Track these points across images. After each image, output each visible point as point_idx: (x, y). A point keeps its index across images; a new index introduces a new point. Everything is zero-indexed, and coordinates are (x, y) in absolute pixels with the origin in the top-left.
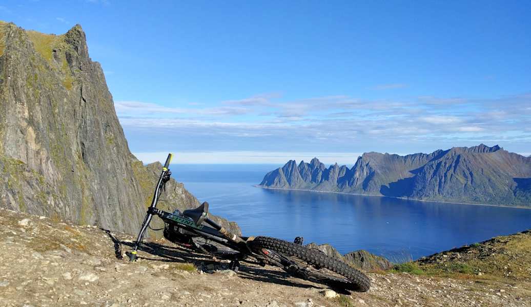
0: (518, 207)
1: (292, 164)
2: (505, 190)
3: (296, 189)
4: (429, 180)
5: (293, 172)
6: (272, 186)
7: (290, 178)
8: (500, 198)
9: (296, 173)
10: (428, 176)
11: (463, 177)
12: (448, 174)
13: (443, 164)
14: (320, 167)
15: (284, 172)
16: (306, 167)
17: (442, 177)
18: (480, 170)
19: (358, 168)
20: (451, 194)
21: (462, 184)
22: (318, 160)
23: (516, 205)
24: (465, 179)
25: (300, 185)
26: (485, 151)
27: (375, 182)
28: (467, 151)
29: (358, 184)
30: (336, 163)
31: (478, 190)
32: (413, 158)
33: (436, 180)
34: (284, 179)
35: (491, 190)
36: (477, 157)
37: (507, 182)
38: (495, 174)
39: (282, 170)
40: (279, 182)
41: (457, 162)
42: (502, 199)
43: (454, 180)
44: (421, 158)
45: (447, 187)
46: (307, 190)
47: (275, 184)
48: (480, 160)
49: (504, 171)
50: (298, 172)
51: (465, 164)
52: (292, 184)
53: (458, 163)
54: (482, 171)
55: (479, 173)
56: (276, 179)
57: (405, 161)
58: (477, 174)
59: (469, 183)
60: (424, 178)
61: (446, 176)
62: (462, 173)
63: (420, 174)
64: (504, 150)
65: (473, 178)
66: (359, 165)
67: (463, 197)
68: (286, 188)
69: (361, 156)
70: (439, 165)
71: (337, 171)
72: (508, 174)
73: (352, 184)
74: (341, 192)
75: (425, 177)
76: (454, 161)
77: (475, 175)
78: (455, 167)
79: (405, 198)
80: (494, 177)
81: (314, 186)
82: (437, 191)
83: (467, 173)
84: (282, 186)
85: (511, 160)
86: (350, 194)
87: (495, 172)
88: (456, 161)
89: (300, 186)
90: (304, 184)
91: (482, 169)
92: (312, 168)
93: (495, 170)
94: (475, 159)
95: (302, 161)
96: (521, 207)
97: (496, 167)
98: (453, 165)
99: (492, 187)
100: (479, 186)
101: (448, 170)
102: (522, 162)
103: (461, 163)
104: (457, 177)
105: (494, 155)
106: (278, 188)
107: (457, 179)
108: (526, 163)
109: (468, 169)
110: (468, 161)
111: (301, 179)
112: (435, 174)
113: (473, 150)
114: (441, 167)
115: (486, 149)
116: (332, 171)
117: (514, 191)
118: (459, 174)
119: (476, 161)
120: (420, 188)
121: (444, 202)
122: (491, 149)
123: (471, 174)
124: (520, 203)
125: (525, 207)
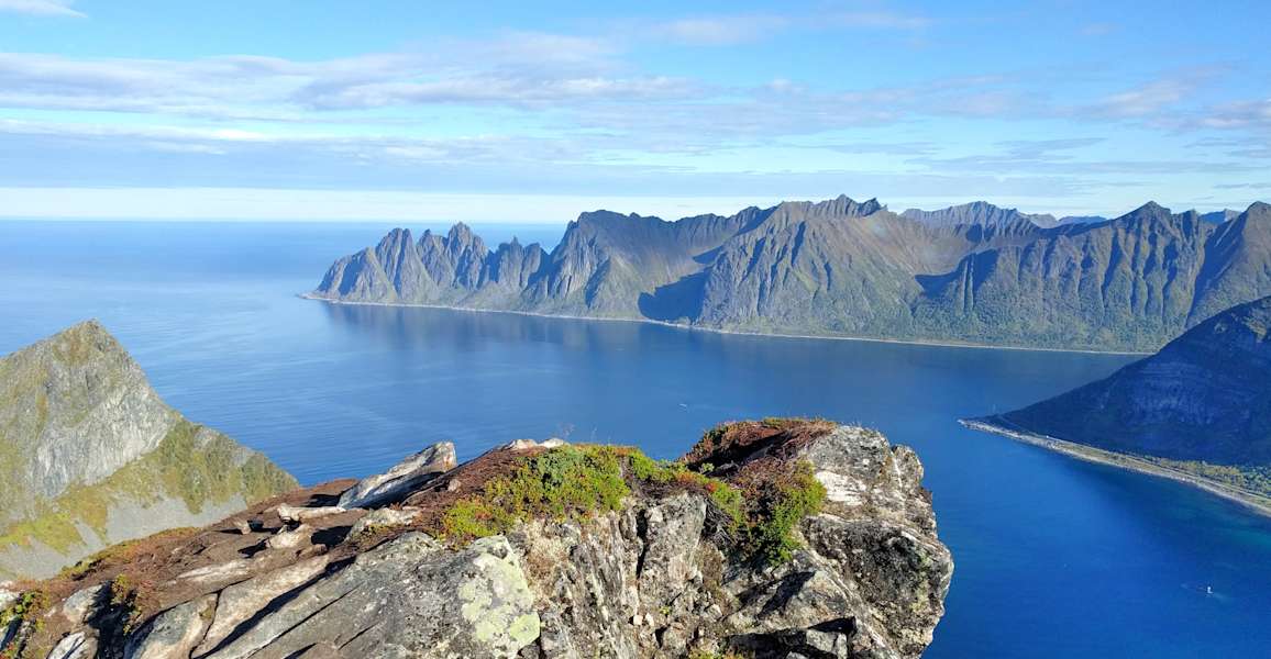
0: (922, 342)
1: (400, 238)
2: (895, 303)
3: (416, 304)
4: (738, 282)
5: (406, 261)
6: (352, 295)
7: (397, 277)
8: (886, 321)
9: (414, 263)
10: (738, 273)
11: (811, 276)
12: (779, 268)
13: (768, 244)
14: (474, 246)
15: (380, 260)
16: (439, 246)
17: (766, 275)
18: (846, 260)
19: (569, 252)
20: (785, 315)
21: (809, 292)
22: (467, 228)
23: (918, 337)
24: (815, 279)
25: (426, 293)
26: (850, 212)
27: (611, 287)
28: (812, 211)
29: (572, 290)
30: (515, 239)
31: (840, 305)
32: (694, 227)
33: (753, 283)
34: (382, 279)
35: (867, 305)
36: (839, 228)
37: (898, 284)
38: (874, 267)
39: (373, 254)
40: (371, 285)
41: (799, 240)
42: (888, 323)
43: (792, 281)
44: (711, 227)
45: (777, 299)
46: (445, 306)
47: (359, 289)
48: (844, 235)
49: (893, 262)
50: (419, 260)
51: (815, 244)
52: (405, 290)
53: (801, 242)
54: (851, 261)
55: (842, 266)
56: (359, 280)
57: (677, 234)
58: (840, 269)
59: (824, 288)
60: (727, 278)
61: (774, 272)
62: (810, 266)
63: (718, 268)
64: (890, 210)
65: (832, 278)
66: (572, 244)
67: (810, 322)
68: (389, 301)
69: (575, 220)
70: (759, 245)
71: (518, 258)
72: (898, 267)
73: (558, 292)
74: (530, 310)
75: (730, 276)
76: (793, 237)
77: (835, 270)
78: (795, 253)
79: (683, 325)
80: (873, 274)
81: (463, 297)
82: (755, 309)
83: (820, 265)
84: (377, 293)
85: (903, 233)
86: (554, 316)
87: (874, 263)
88: (796, 239)
89: (426, 297)
90: (436, 292)
91: (850, 257)
92: (454, 248)
93: (874, 258)
94: (836, 232)
95: (427, 231)
96: (929, 343)
97: (875, 252)
98: (791, 246)
99: (869, 298)
100: (844, 297)
101: (779, 260)
102: (923, 238)
103: (806, 244)
104: (798, 273)
105: (871, 224)
106: (369, 301)
107: (798, 279)
108: (931, 242)
109: (822, 256)
110: (821, 239)
111: (429, 279)
112: (750, 268)
113: (824, 209)
114: (764, 252)
115: (852, 207)
116: (505, 257)
117: (911, 305)
118: (802, 268)
119: (837, 238)
120: (717, 302)
121: (770, 334)
122: (861, 207)
123: (827, 267)
124: (924, 331)
125: (935, 343)
